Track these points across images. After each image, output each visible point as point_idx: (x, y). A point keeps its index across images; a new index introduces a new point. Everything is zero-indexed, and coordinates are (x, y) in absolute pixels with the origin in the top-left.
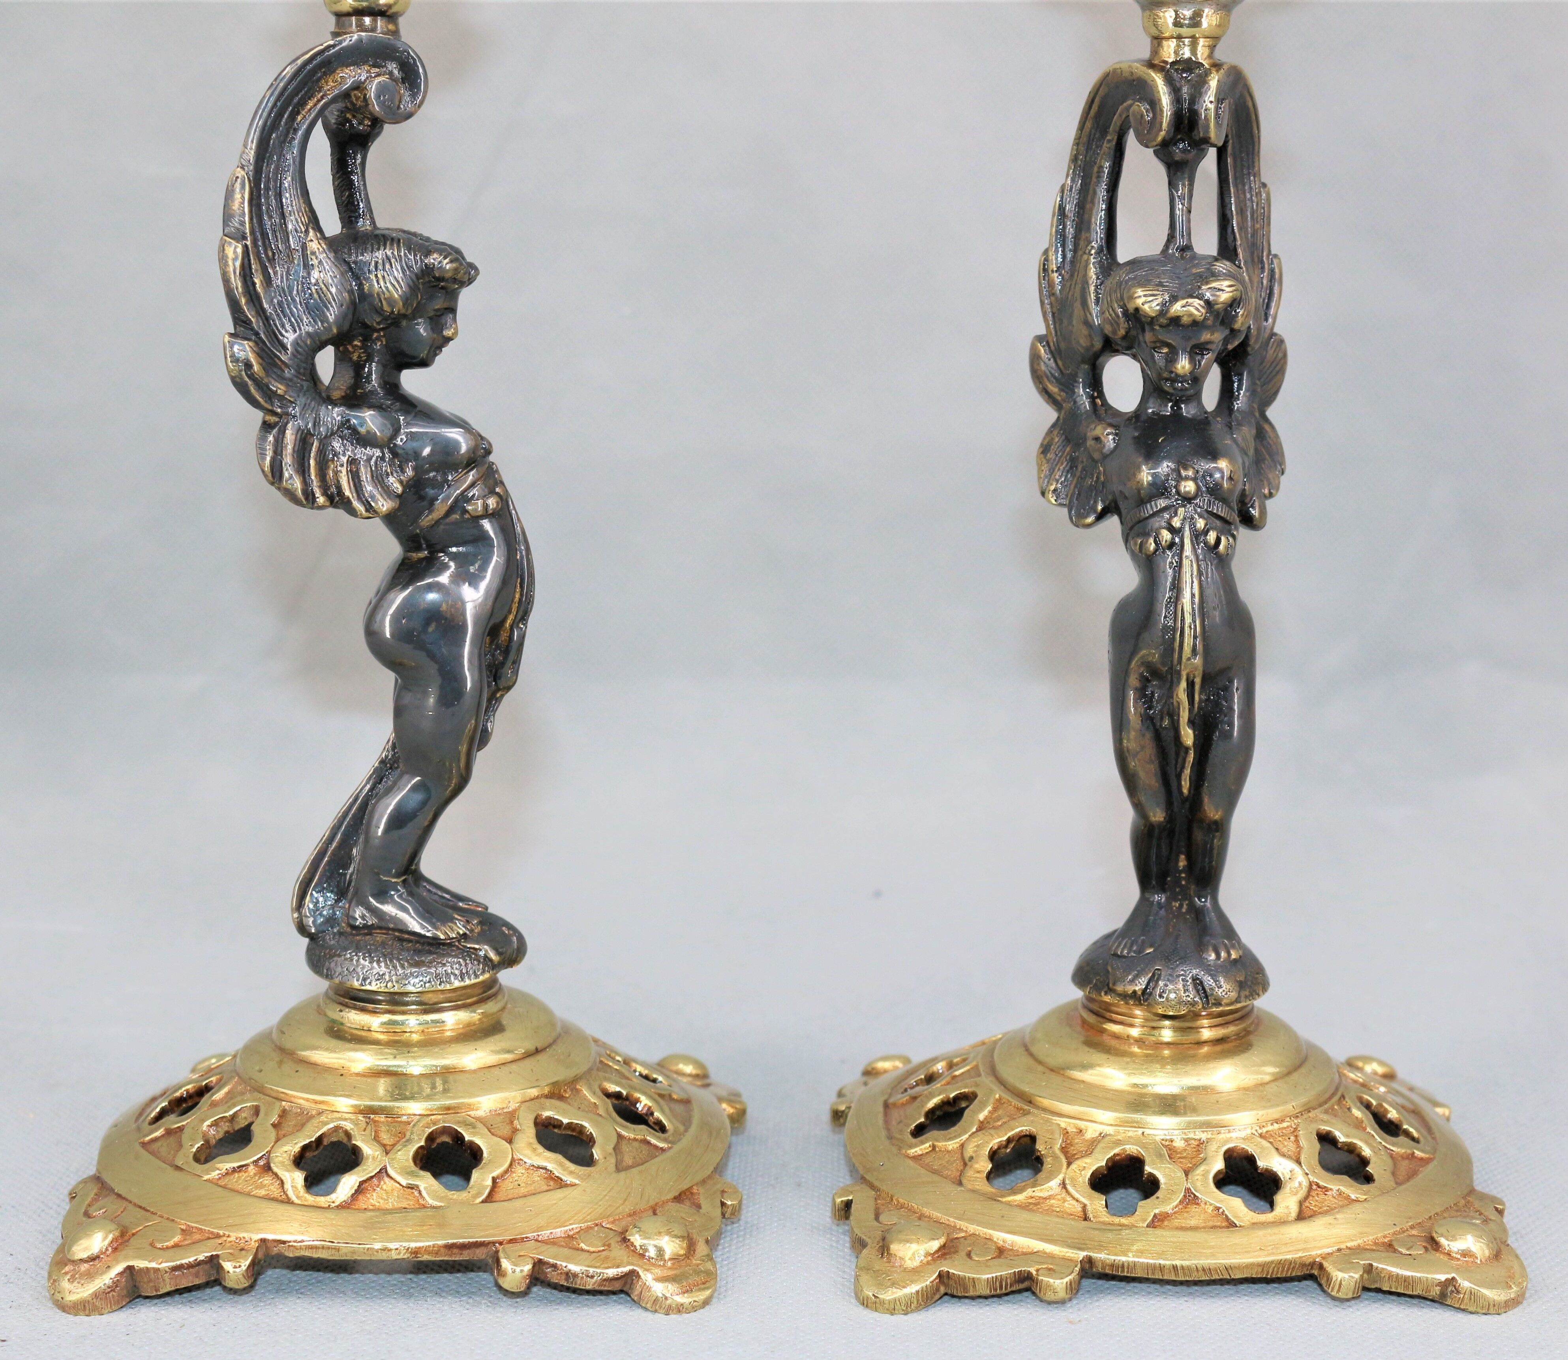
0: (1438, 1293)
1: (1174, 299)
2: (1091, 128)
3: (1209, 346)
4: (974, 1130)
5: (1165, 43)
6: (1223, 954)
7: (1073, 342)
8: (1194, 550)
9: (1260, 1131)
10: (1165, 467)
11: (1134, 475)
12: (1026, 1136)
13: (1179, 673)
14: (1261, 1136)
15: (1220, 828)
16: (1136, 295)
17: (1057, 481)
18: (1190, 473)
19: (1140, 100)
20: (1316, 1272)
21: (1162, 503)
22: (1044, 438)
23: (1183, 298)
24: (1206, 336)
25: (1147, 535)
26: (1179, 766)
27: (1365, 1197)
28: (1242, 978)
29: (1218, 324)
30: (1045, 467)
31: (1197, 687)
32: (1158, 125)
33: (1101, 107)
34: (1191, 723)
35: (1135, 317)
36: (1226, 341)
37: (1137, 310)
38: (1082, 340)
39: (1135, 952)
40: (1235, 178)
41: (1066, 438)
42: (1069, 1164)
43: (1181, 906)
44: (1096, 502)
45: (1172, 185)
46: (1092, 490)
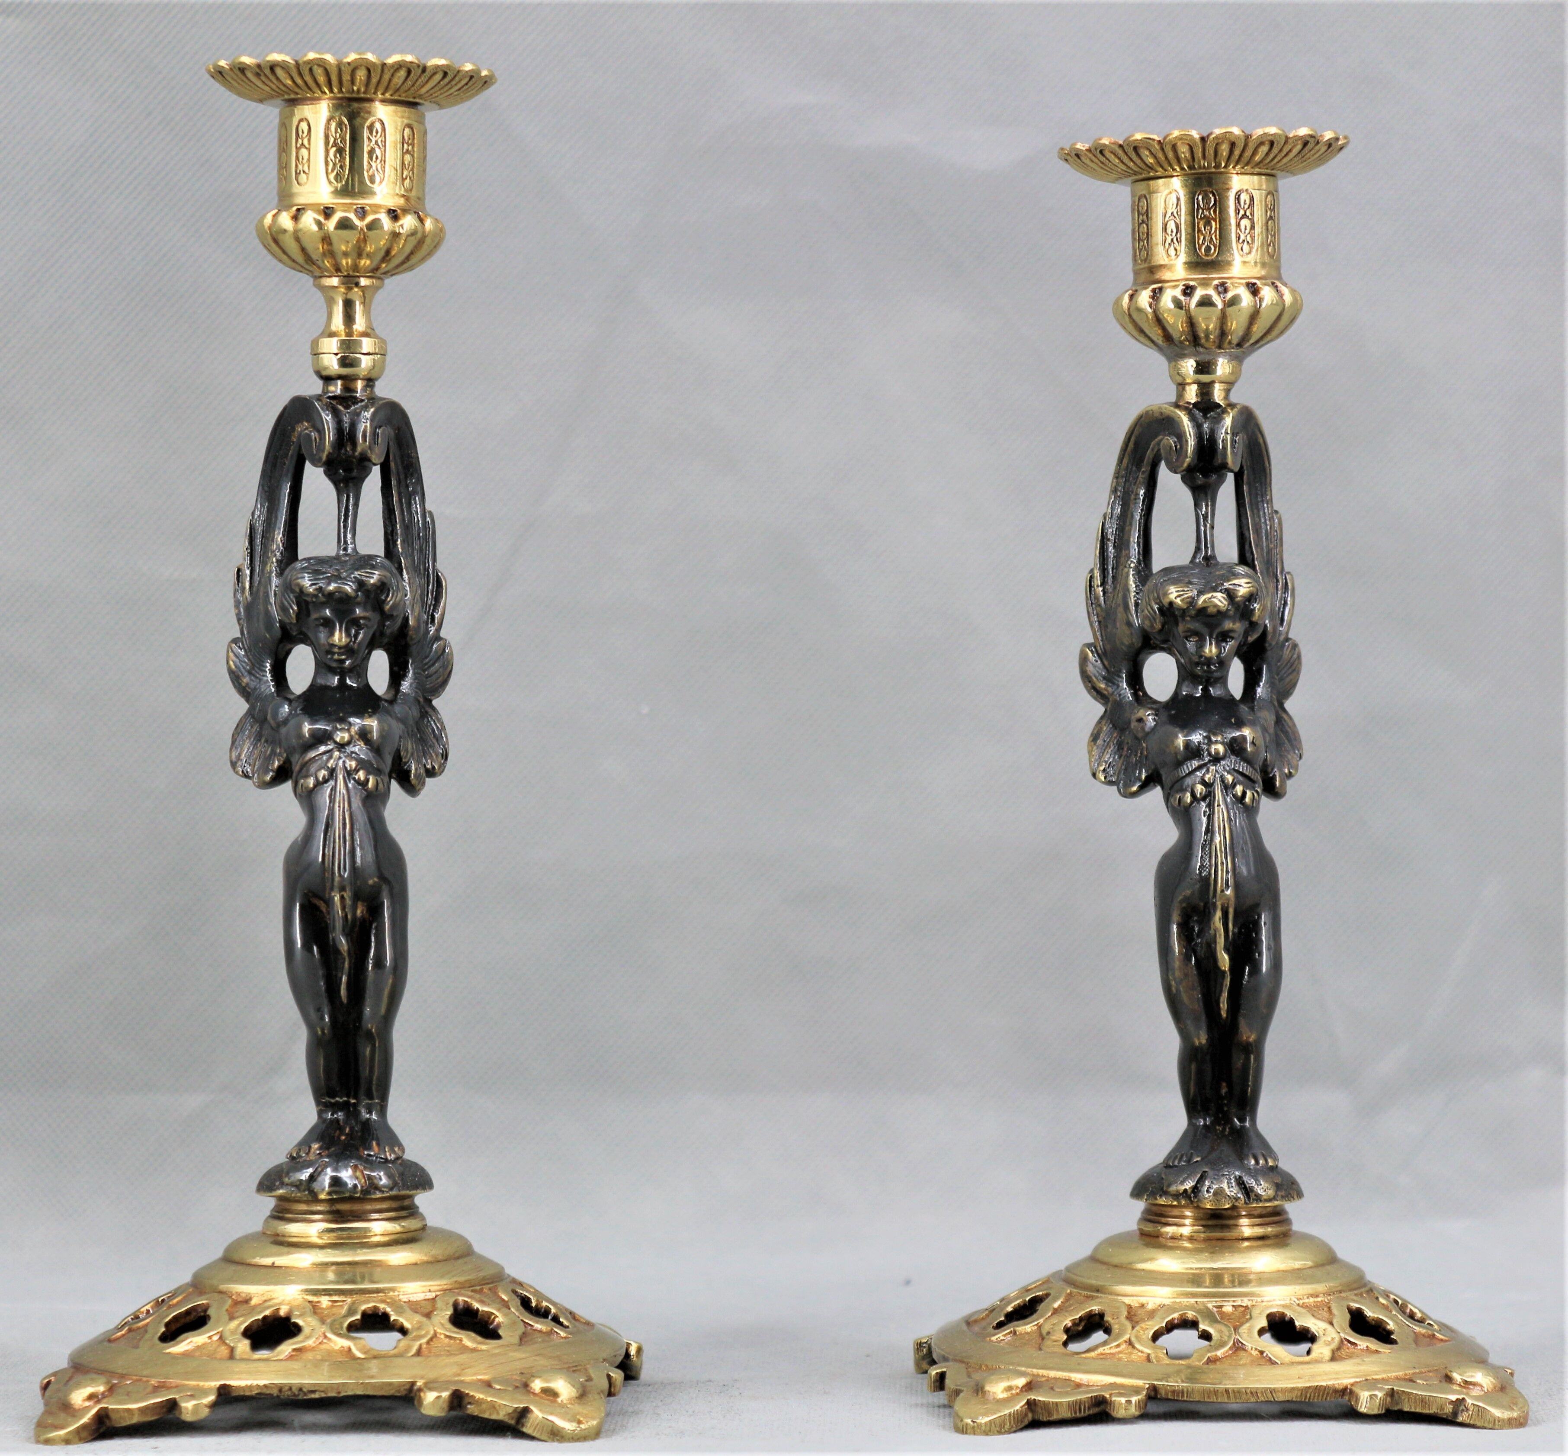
0: (1451, 1410)
1: (1201, 593)
2: (1128, 463)
3: (1231, 634)
4: (1049, 1316)
5: (1187, 388)
6: (1261, 1162)
7: (1118, 642)
8: (1225, 800)
9: (1297, 1302)
10: (1197, 737)
11: (1173, 742)
12: (1095, 1314)
13: (1214, 905)
14: (1298, 1305)
15: (1254, 1050)
16: (1170, 591)
17: (1106, 762)
18: (1219, 739)
19: (1169, 435)
20: (1347, 1398)
21: (1195, 763)
22: (1094, 729)
23: (1209, 592)
24: (1228, 625)
25: (1184, 790)
26: (1218, 991)
27: (1387, 1352)
29: (1238, 615)
30: (1095, 752)
31: (1231, 917)
32: (1184, 454)
33: (1136, 444)
34: (1227, 949)
35: (1168, 612)
36: (1246, 634)
37: (1171, 603)
38: (1126, 639)
39: (1184, 1162)
40: (1251, 504)
41: (1114, 725)
42: (1133, 1328)
43: (1224, 1129)
44: (1140, 773)
45: (1197, 505)
46: (1136, 764)
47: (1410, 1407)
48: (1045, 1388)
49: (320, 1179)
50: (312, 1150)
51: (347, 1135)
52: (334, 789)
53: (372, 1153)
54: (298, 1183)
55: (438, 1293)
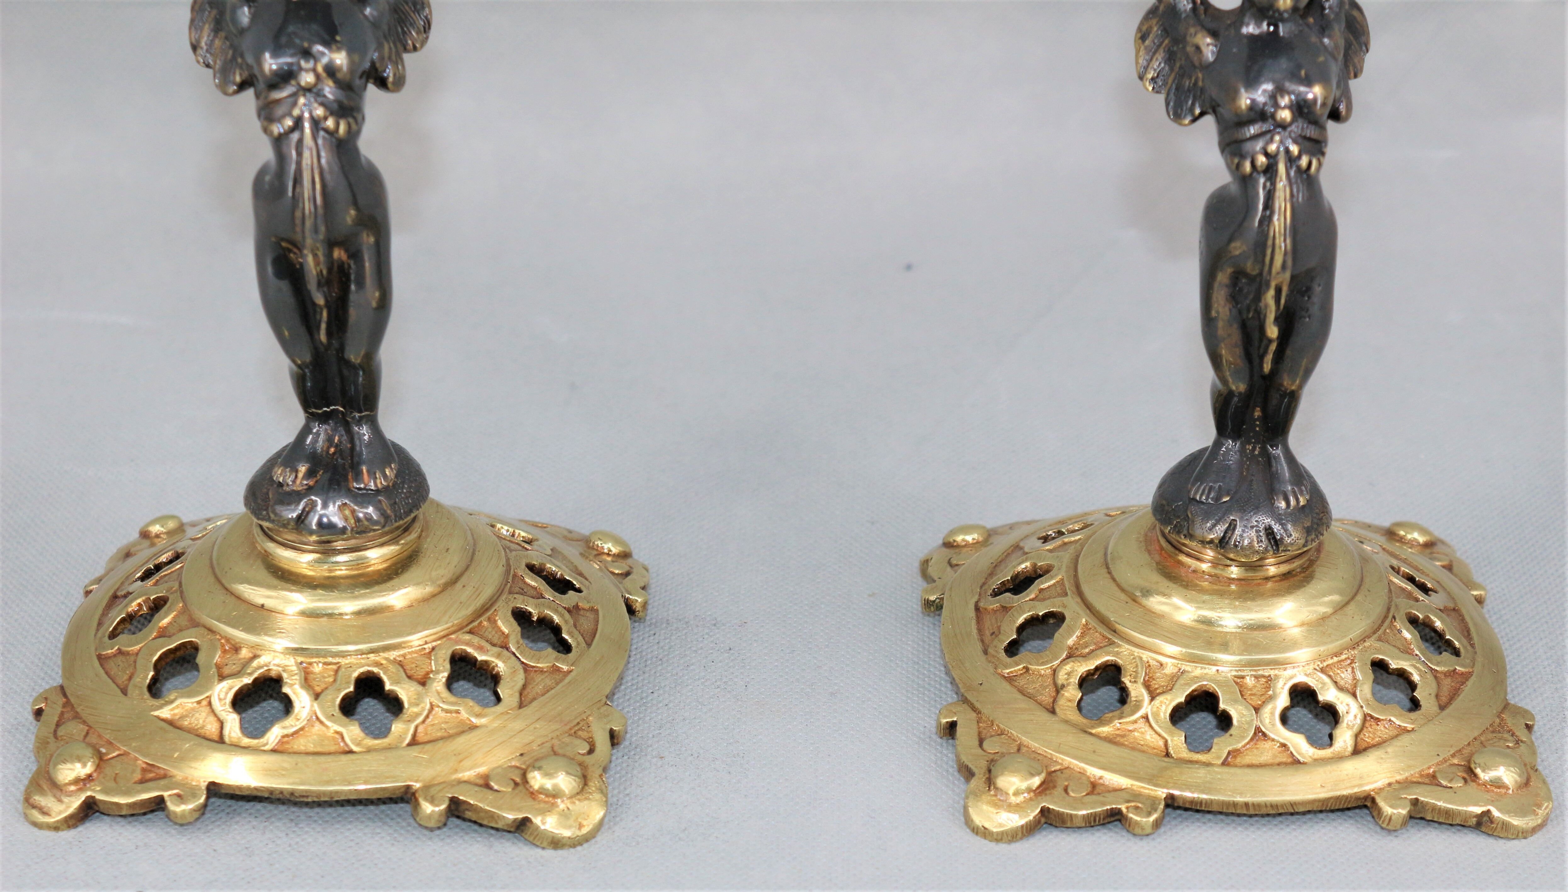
0: (1474, 823)
4: (1064, 656)
6: (1293, 502)
8: (1288, 174)
9: (1320, 666)
10: (1263, 92)
11: (1234, 99)
12: (1111, 665)
13: (1268, 283)
14: (1321, 670)
17: (1155, 70)
18: (1286, 101)
20: (1369, 804)
21: (1259, 128)
25: (1243, 157)
26: (1261, 351)
27: (1413, 726)
28: (1309, 524)
31: (1284, 292)
34: (1277, 321)
39: (1212, 499)
42: (1152, 700)
43: (1254, 448)
46: (1189, 90)
47: (1433, 818)
48: (1059, 790)
49: (306, 522)
50: (300, 475)
51: (337, 446)
52: (300, 142)
53: (362, 486)
54: (285, 522)
55: (434, 644)
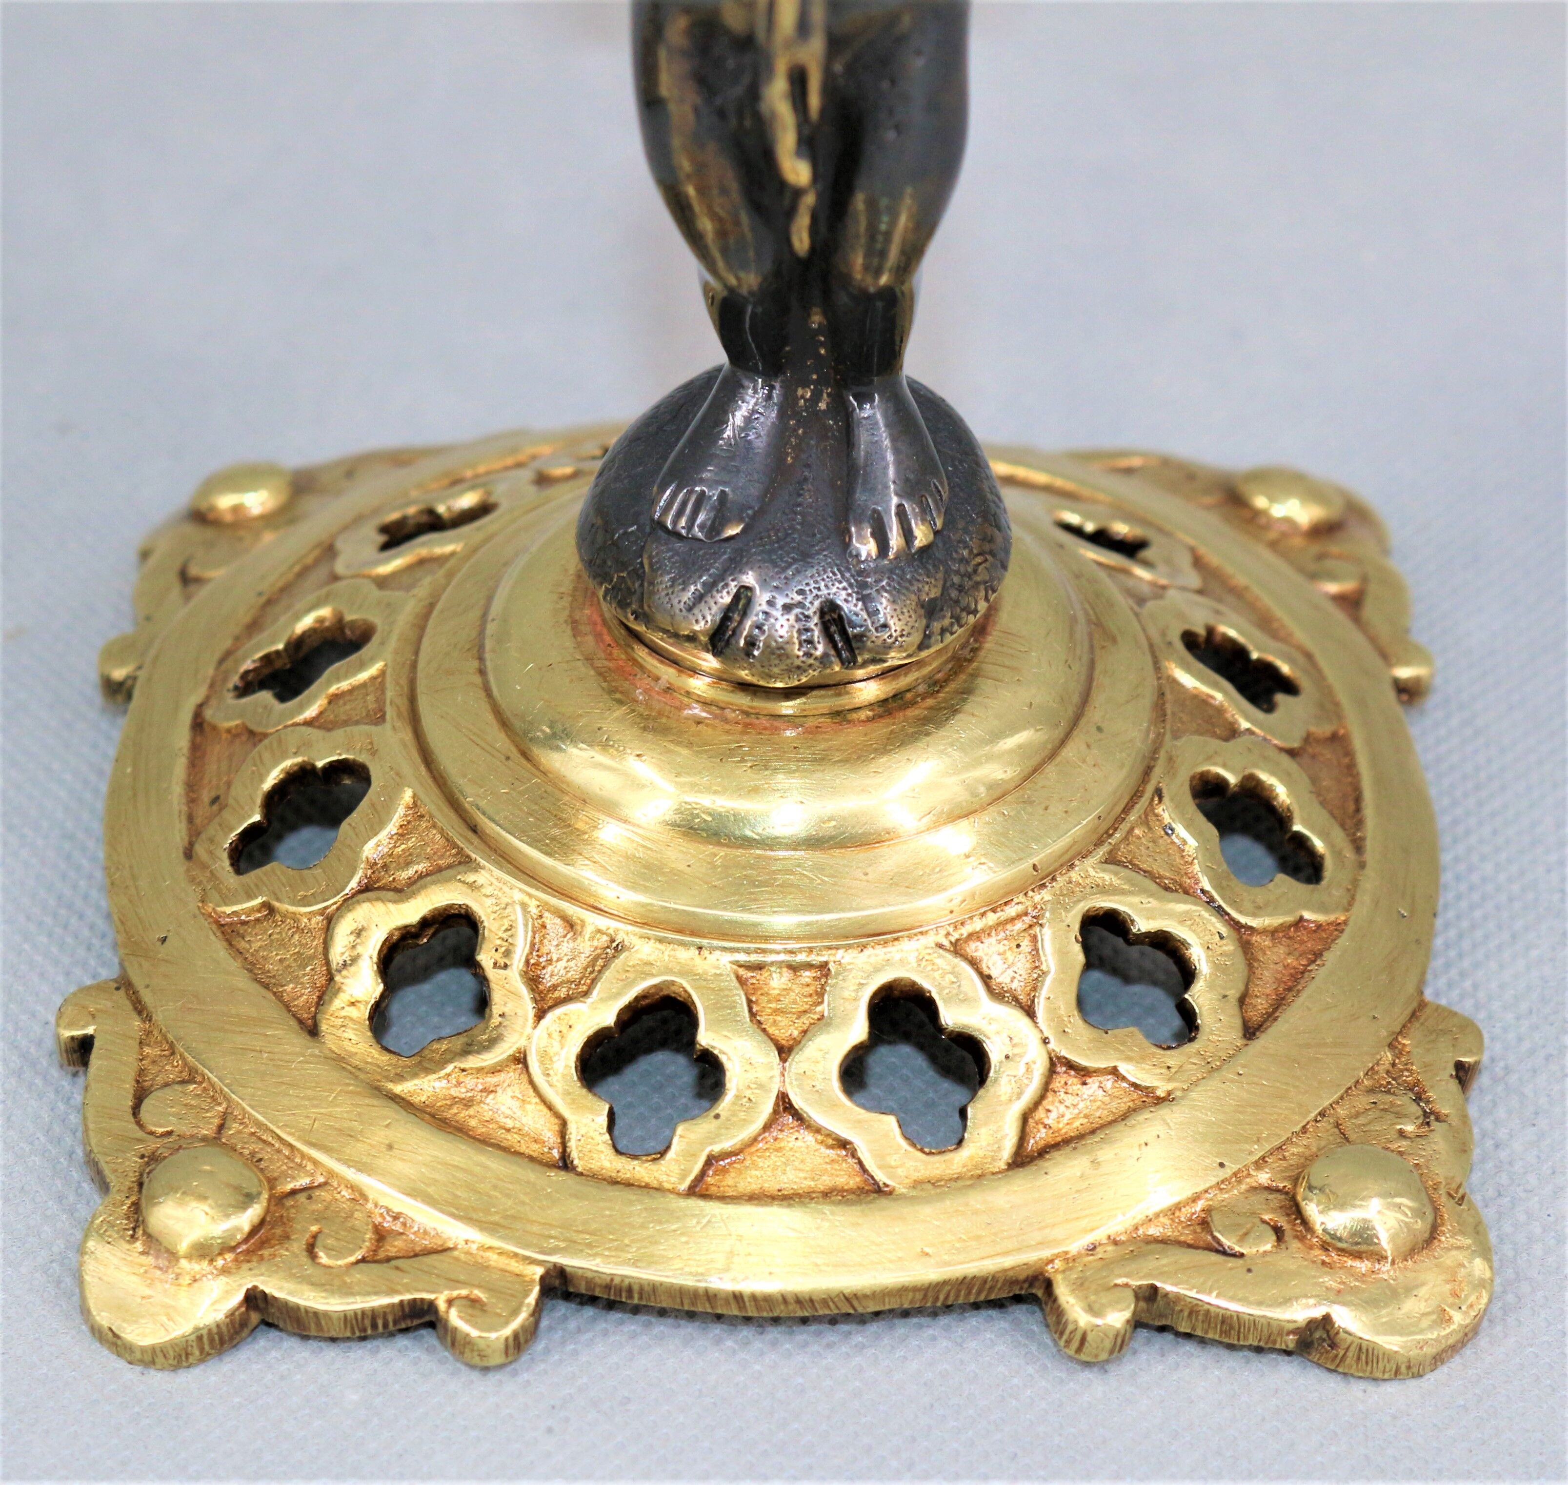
0: (1292, 1344)
4: (356, 882)
6: (895, 540)
9: (955, 936)
13: (771, 60)
14: (954, 947)
20: (1040, 1293)
27: (1170, 1086)
28: (935, 593)
31: (813, 90)
34: (805, 149)
39: (702, 526)
42: (540, 1015)
43: (816, 396)
47: (1194, 1328)
48: (298, 1246)
